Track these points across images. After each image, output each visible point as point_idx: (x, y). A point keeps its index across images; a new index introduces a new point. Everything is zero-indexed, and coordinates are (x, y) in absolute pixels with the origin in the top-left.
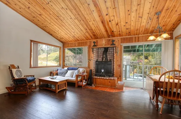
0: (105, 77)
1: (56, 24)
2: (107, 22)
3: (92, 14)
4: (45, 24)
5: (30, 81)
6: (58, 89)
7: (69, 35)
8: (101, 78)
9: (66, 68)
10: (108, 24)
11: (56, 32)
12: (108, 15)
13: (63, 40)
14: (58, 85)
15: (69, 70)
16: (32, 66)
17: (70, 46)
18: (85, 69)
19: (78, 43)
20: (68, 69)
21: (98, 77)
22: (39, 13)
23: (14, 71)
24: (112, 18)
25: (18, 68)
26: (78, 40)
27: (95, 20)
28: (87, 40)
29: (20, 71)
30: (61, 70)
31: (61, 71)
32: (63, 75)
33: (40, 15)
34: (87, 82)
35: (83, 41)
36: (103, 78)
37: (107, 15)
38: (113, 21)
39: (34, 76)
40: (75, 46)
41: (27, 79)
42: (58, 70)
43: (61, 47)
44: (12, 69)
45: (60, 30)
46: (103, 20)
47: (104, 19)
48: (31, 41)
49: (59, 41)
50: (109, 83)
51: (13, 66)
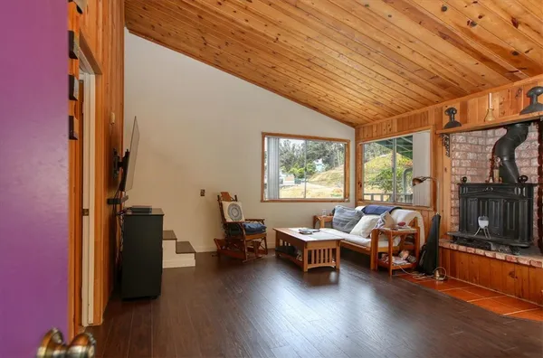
0: (489, 250)
1: (315, 80)
2: (463, 29)
3: (392, 26)
4: (291, 84)
5: (252, 231)
6: (310, 262)
7: (361, 102)
8: (472, 250)
9: (360, 208)
10: (473, 36)
11: (322, 98)
12: (449, 9)
13: (351, 118)
14: (310, 252)
15: (366, 214)
16: (266, 197)
17: (374, 134)
18: (418, 214)
19: (398, 120)
20: (365, 211)
21: (462, 248)
22: (271, 65)
23: (226, 205)
24: (474, 12)
25: (236, 200)
26: (398, 113)
27: (412, 39)
28: (427, 105)
29: (237, 207)
30: (341, 211)
31: (342, 217)
32: (345, 227)
33: (273, 67)
34: (413, 259)
35: (413, 112)
36: (480, 252)
37: (444, 9)
38: (487, 18)
39: (262, 221)
40: (391, 133)
41: (245, 226)
42: (334, 211)
43: (348, 141)
44: (223, 202)
45: (328, 92)
46: (440, 29)
47: (441, 25)
48: (264, 135)
49: (341, 124)
50: (510, 280)
51: (226, 196)
